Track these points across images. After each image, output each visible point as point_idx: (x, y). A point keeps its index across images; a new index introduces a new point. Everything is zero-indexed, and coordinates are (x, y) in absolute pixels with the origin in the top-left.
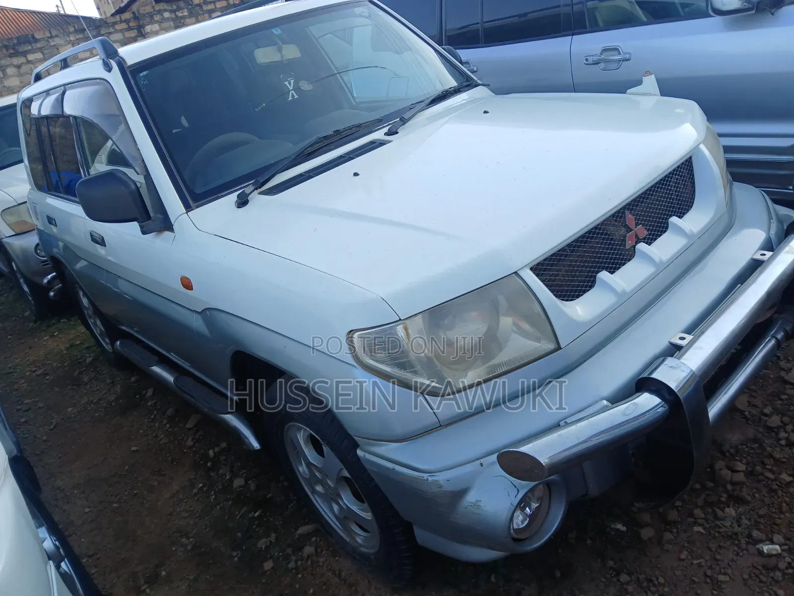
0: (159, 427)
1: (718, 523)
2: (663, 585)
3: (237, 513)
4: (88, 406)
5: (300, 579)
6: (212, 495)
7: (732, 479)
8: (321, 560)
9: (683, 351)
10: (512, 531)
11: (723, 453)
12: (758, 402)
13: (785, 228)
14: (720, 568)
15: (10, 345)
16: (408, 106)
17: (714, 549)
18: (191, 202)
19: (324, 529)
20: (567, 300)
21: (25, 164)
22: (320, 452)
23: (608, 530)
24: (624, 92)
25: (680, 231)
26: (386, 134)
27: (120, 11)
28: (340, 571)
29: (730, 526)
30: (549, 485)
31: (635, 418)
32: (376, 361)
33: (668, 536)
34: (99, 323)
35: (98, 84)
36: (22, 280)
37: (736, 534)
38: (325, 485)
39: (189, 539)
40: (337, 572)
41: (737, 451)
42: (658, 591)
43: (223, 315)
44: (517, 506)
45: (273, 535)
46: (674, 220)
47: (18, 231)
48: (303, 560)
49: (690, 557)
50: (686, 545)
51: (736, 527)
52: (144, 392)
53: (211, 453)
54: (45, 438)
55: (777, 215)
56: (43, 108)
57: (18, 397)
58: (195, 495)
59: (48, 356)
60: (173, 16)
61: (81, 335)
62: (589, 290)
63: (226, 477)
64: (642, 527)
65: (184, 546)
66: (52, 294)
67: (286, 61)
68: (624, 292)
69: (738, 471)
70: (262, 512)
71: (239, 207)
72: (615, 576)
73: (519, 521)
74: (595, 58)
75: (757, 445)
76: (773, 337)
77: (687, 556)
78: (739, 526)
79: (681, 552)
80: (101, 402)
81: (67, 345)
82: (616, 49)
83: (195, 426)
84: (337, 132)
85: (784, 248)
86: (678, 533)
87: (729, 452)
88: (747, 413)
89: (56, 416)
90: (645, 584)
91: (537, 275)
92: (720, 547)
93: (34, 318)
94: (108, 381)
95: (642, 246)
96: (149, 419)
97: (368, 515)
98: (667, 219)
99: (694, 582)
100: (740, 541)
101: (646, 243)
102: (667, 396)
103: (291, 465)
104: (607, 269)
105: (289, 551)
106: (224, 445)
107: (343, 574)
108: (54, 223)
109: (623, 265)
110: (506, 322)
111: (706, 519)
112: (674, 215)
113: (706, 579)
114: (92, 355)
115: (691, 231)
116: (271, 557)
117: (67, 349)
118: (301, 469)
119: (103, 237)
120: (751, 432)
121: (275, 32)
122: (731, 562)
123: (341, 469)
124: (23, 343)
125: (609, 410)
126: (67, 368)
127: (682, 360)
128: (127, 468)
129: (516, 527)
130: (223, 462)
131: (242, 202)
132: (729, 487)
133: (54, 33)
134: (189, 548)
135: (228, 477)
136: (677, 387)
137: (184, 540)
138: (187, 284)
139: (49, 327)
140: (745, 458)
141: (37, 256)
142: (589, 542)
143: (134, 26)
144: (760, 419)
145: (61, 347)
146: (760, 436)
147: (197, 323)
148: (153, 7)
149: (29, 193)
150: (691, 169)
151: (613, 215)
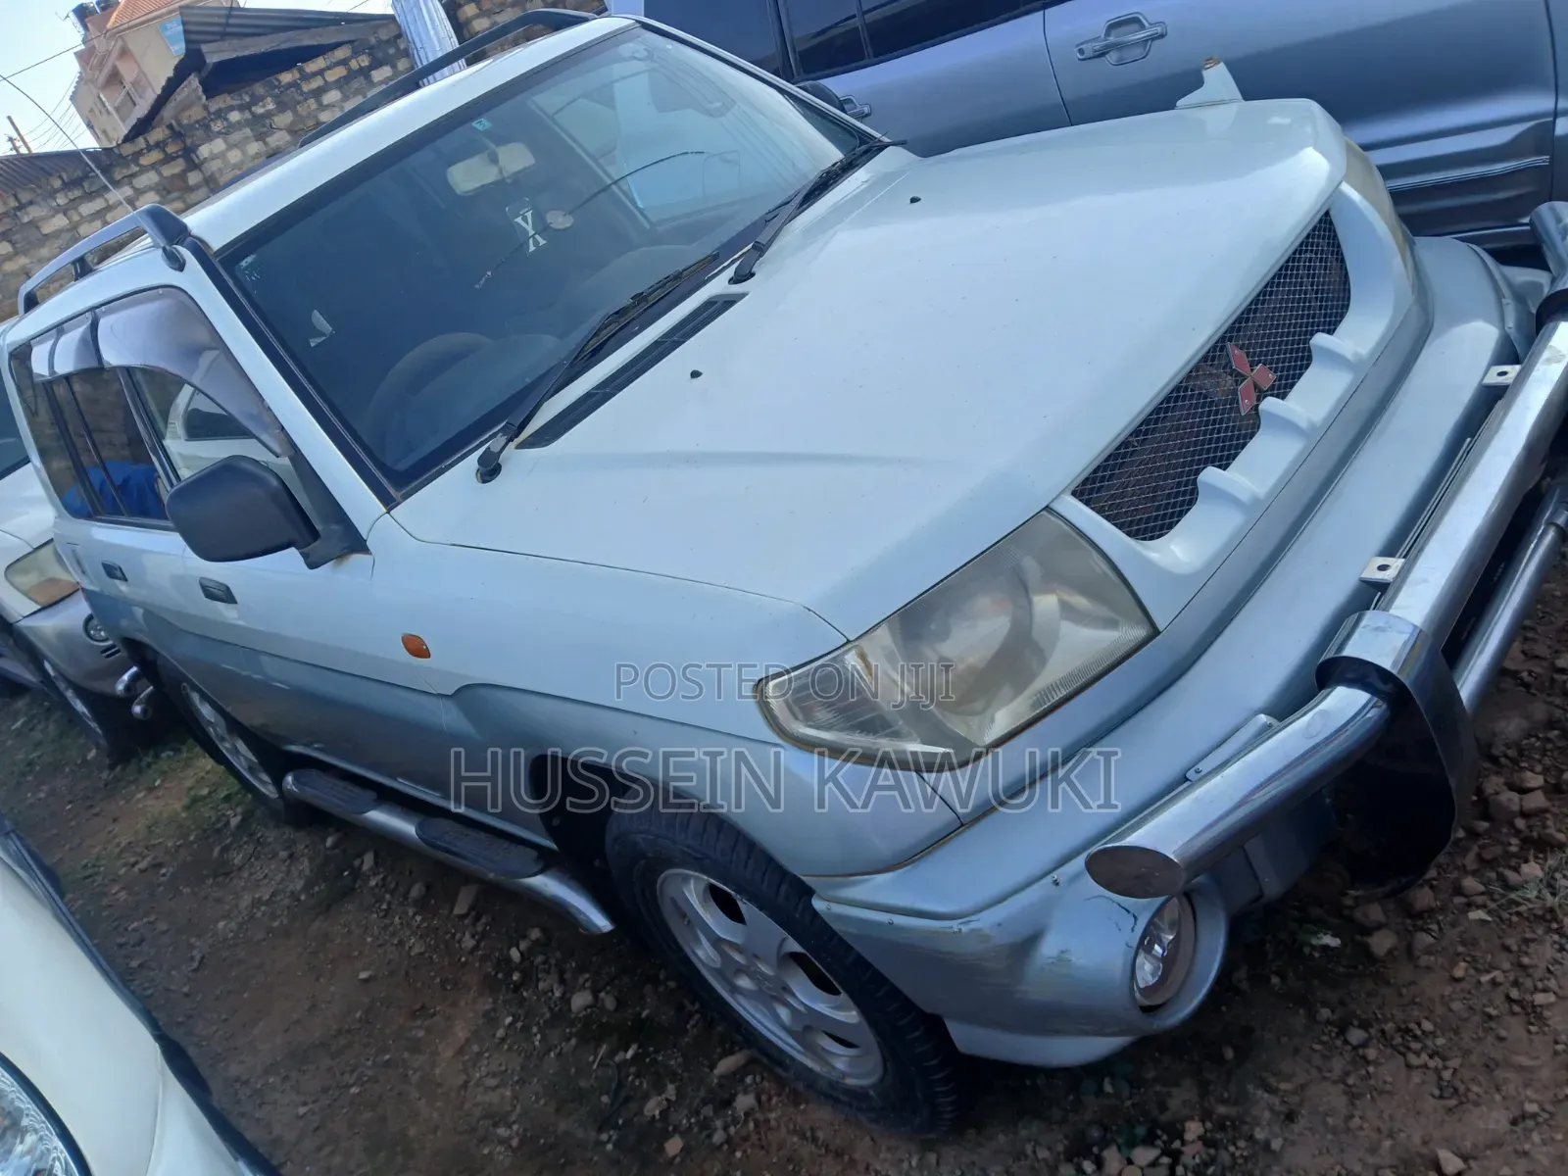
0: (401, 924)
1: (1513, 896)
2: (1433, 1034)
3: (591, 1059)
4: (255, 910)
5: (740, 1160)
6: (536, 1035)
7: (1521, 806)
8: (773, 1115)
9: (1390, 592)
10: (1137, 995)
11: (1494, 760)
12: (1541, 649)
13: (1534, 311)
14: (1533, 981)
15: (73, 823)
16: (761, 218)
17: (1515, 948)
18: (392, 491)
19: (766, 1058)
20: (1152, 538)
21: (36, 468)
22: (735, 915)
23: (1307, 950)
24: (1171, 106)
25: (1336, 359)
26: (734, 281)
27: (142, 127)
28: (813, 1130)
29: (1537, 897)
30: (1188, 895)
31: (1327, 738)
32: (818, 728)
33: (1424, 939)
34: (242, 746)
35: (161, 296)
36: (69, 694)
37: (1551, 910)
38: (753, 975)
39: (510, 1127)
40: (809, 1134)
41: (1521, 752)
42: (1425, 1047)
43: (500, 694)
44: (1138, 948)
45: (671, 1089)
46: (1320, 340)
47: (45, 600)
48: (738, 1123)
49: (1472, 971)
50: (1461, 949)
51: (1549, 897)
52: (357, 863)
53: (515, 954)
54: (186, 989)
55: (1510, 284)
56: (58, 359)
57: (116, 920)
58: (503, 1040)
59: (153, 828)
60: (248, 115)
61: (206, 777)
62: (1188, 510)
63: (553, 994)
64: (1368, 931)
65: (504, 1141)
66: (137, 709)
67: (509, 177)
68: (1256, 501)
69: (1532, 790)
70: (639, 1048)
71: (484, 482)
72: (1338, 1035)
73: (1147, 971)
74: (1098, 45)
75: (1556, 732)
76: (1550, 523)
77: (1466, 969)
78: (1554, 894)
79: (1453, 964)
80: (278, 898)
81: (186, 801)
82: (1134, 21)
83: (472, 908)
84: (639, 298)
85: (1541, 353)
86: (1441, 929)
87: (1506, 756)
88: (1525, 675)
89: (198, 943)
90: (1398, 1040)
91: (1087, 503)
92: (1526, 941)
93: (107, 761)
94: (283, 854)
95: (1270, 404)
96: (377, 913)
97: (850, 1016)
98: (1306, 341)
99: (1490, 1017)
100: (1562, 921)
101: (1277, 396)
102: (1380, 686)
103: (680, 949)
104: (1212, 462)
105: (708, 1111)
106: (535, 934)
107: (820, 1135)
108: (119, 574)
109: (1242, 448)
110: (1046, 604)
111: (1489, 894)
112: (1318, 331)
113: (1511, 1007)
114: (239, 810)
115: (1356, 354)
116: (676, 1129)
117: (187, 808)
118: (700, 953)
119: (228, 588)
120: (1540, 711)
121: (478, 127)
122: (1553, 965)
123: (784, 940)
124: (96, 815)
125: (1277, 732)
126: (195, 846)
127: (1392, 611)
128: (358, 1015)
129: (1142, 986)
130: (542, 967)
131: (490, 470)
132: (1520, 823)
133: (25, 197)
134: (515, 1143)
135: (557, 994)
136: (1395, 663)
137: (502, 1131)
138: (417, 648)
139: (140, 771)
140: (1540, 761)
141: (92, 642)
142: (1275, 980)
143: (177, 152)
144: (1553, 681)
145: (175, 806)
146: (1558, 713)
147: (450, 717)
148: (206, 108)
149: (55, 525)
150: (1332, 234)
151: (1205, 358)
